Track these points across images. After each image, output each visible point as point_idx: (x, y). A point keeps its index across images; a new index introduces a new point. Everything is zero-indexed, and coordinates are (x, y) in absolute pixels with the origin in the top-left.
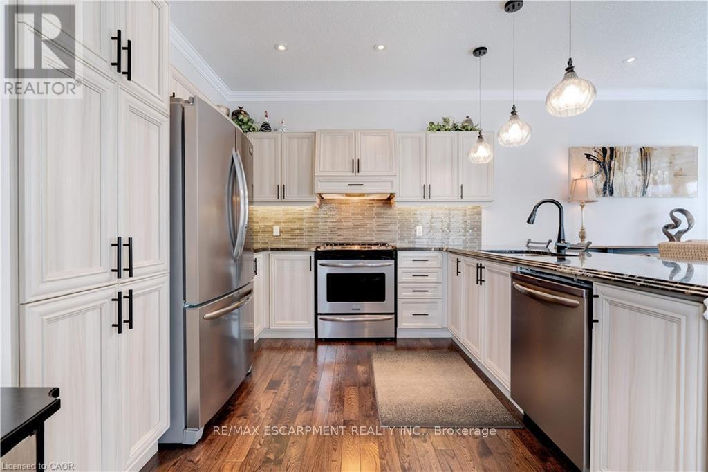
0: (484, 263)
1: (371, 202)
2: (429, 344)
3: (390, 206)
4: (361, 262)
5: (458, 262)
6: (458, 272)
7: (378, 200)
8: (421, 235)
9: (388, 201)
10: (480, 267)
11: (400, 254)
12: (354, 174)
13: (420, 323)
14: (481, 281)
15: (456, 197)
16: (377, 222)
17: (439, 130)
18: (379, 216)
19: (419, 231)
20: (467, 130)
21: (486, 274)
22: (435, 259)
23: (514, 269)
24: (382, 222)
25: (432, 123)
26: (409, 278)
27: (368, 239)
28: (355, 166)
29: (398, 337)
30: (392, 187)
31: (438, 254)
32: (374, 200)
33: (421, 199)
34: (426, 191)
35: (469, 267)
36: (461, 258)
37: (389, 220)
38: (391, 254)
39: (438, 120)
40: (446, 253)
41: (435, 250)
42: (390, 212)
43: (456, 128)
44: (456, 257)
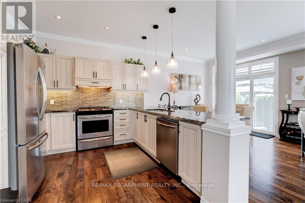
0: (147, 115)
1: (100, 89)
2: (126, 145)
3: (109, 91)
4: (96, 116)
5: (137, 114)
6: (137, 118)
7: (104, 89)
8: (122, 103)
9: (108, 89)
10: (146, 116)
11: (115, 111)
12: (94, 78)
13: (123, 138)
14: (146, 121)
15: (135, 89)
16: (103, 98)
17: (129, 63)
18: (104, 95)
19: (121, 101)
20: (139, 64)
21: (148, 118)
22: (128, 112)
23: (157, 117)
24: (105, 98)
25: (126, 60)
26: (118, 121)
27: (100, 105)
28: (95, 75)
29: (114, 145)
30: (111, 84)
31: (130, 111)
32: (102, 89)
33: (122, 89)
34: (124, 86)
35: (141, 116)
36: (138, 113)
37: (109, 97)
38: (111, 112)
39: (128, 59)
40: (132, 110)
41: (129, 109)
42: (109, 94)
43: (135, 63)
44: (136, 112)
